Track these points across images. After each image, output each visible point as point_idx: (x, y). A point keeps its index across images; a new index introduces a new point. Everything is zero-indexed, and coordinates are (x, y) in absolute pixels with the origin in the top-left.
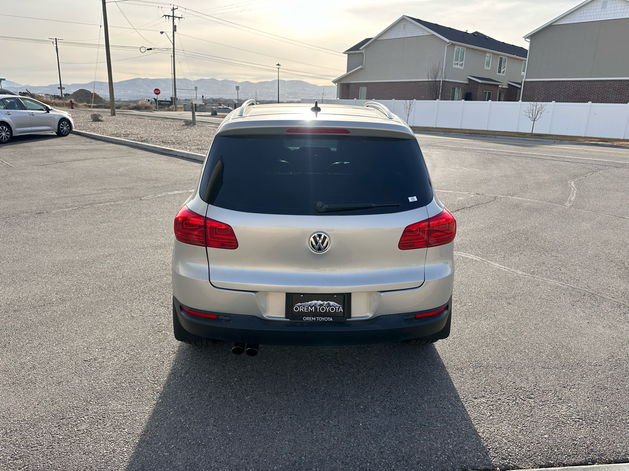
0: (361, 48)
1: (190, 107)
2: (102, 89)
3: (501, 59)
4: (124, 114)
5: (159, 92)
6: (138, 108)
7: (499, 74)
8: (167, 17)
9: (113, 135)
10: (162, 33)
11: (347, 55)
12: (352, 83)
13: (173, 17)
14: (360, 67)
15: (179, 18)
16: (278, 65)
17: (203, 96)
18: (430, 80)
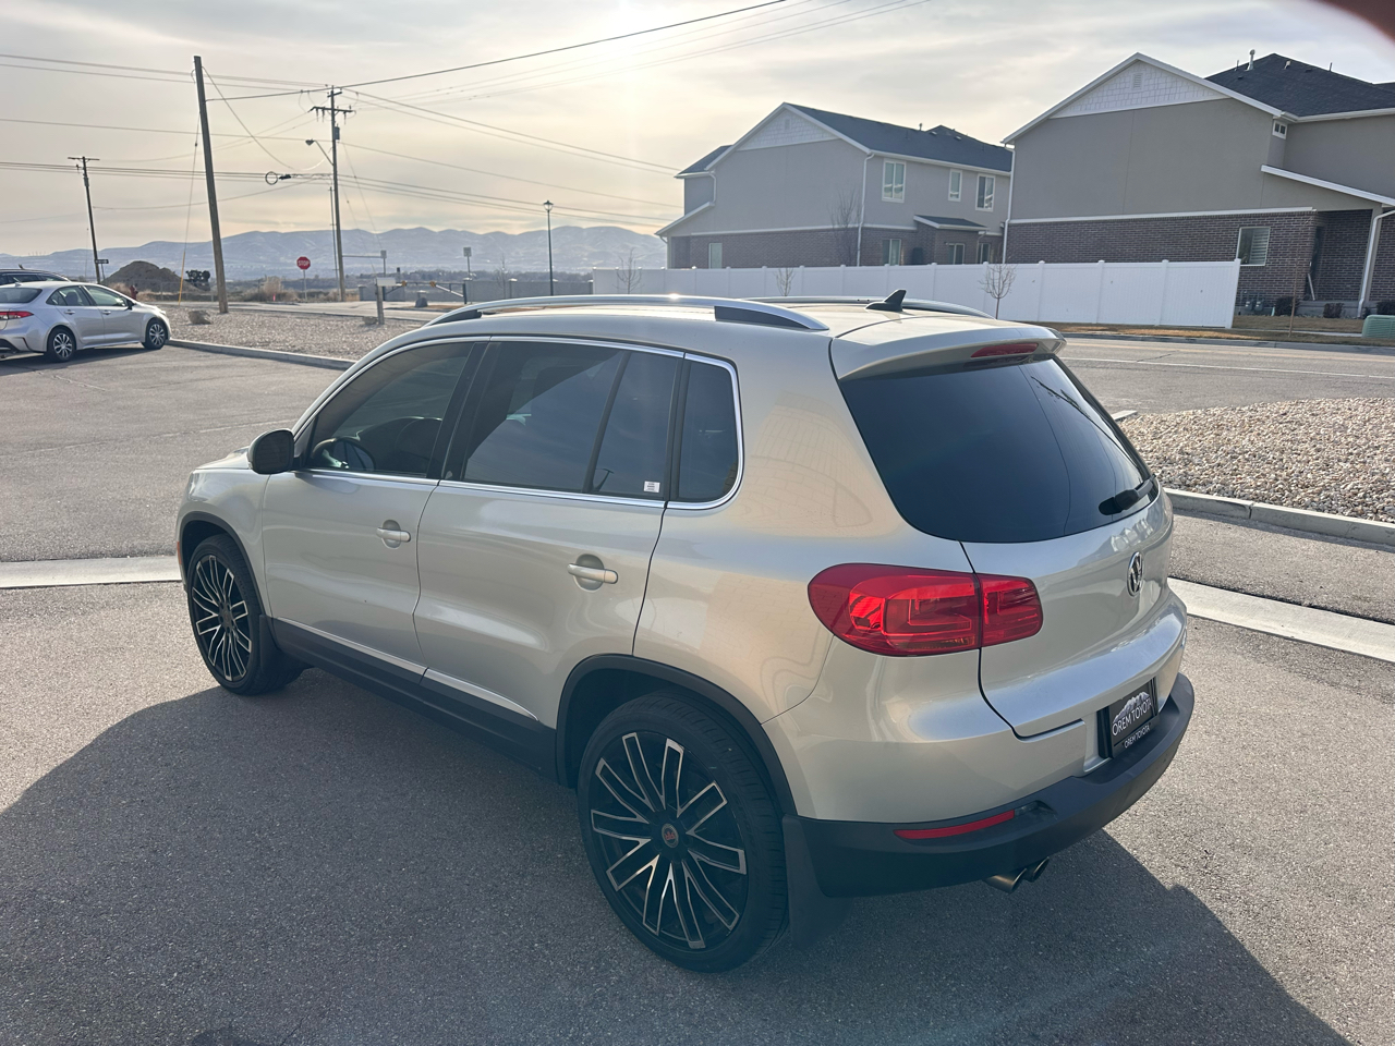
0: (708, 168)
1: (374, 292)
2: (173, 260)
3: (983, 180)
4: (242, 310)
5: (307, 263)
6: (261, 298)
7: (980, 209)
8: (320, 111)
9: (241, 344)
10: (310, 142)
11: (683, 181)
12: (694, 237)
13: (333, 109)
14: (707, 205)
15: (345, 112)
16: (548, 203)
17: (398, 269)
18: (836, 227)
